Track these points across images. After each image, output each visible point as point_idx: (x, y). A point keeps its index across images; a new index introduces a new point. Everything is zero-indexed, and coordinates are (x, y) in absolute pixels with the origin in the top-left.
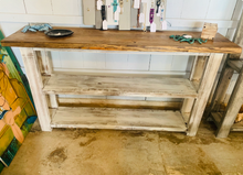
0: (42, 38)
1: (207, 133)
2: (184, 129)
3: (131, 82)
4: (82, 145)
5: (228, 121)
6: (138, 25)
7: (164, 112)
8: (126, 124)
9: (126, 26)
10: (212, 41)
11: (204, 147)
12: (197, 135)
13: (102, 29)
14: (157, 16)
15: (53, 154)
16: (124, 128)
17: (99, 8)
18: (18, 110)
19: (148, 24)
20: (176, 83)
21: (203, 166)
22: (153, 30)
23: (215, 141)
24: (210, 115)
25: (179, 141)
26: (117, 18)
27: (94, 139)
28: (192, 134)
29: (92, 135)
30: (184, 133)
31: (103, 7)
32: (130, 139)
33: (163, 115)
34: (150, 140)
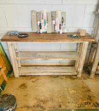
0: (16, 38)
1: (86, 75)
2: (76, 74)
3: (53, 55)
4: (33, 82)
5: (94, 69)
6: (55, 30)
7: (67, 67)
8: (51, 72)
9: (50, 31)
10: (84, 36)
11: (84, 81)
12: (82, 76)
13: (40, 33)
14: (62, 27)
15: (21, 86)
16: (51, 74)
17: (39, 24)
18: (5, 68)
19: (59, 30)
20: (72, 54)
21: (83, 88)
22: (61, 33)
23: (89, 78)
24: (87, 68)
25: (74, 79)
26: (46, 28)
27: (38, 79)
28: (79, 76)
29: (37, 78)
30: (76, 75)
31: (40, 24)
32: (53, 79)
33: (67, 69)
34: (62, 79)
